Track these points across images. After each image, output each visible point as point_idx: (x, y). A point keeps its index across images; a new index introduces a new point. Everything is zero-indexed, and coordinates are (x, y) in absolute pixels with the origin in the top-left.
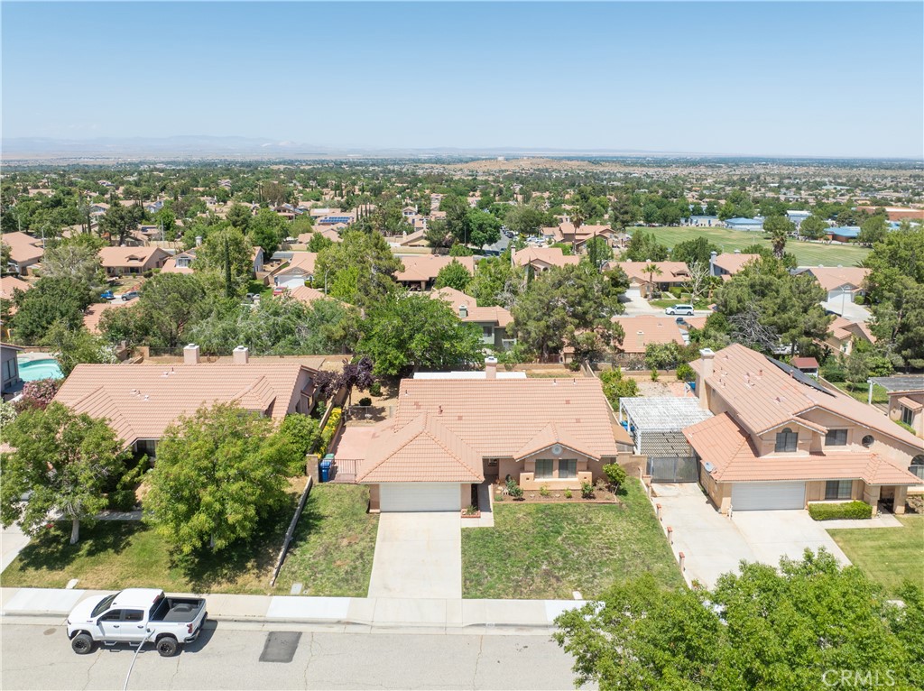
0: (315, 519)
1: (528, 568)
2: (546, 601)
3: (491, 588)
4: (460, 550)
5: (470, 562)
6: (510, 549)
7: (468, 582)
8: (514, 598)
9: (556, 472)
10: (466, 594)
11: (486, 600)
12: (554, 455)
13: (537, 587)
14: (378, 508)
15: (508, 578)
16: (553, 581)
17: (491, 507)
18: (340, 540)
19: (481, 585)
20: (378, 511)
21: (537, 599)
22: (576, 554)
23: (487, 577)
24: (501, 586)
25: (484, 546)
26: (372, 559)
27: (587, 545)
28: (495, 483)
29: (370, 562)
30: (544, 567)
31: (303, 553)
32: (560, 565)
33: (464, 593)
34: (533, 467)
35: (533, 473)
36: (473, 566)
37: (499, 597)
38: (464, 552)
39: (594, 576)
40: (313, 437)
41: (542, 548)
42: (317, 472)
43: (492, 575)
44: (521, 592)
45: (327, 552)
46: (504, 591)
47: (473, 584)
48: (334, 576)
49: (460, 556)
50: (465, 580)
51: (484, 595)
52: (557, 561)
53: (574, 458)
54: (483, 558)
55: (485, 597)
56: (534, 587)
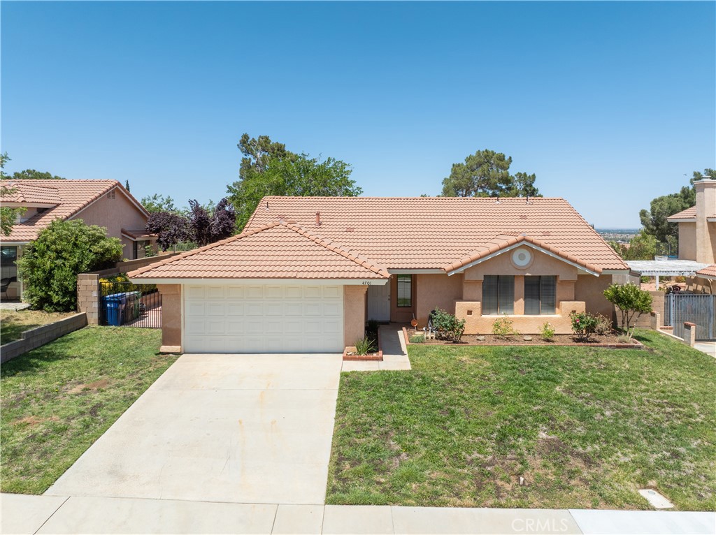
1: (504, 437)
2: (574, 512)
3: (409, 478)
4: (333, 405)
5: (354, 424)
7: (347, 465)
8: (479, 505)
9: (520, 304)
10: (339, 493)
11: (397, 509)
12: (518, 268)
13: (539, 478)
14: (178, 343)
15: (457, 457)
16: (577, 464)
17: (404, 348)
19: (383, 472)
20: (176, 348)
21: (545, 506)
22: (607, 414)
23: (398, 454)
24: (438, 475)
25: (391, 398)
26: (118, 416)
27: (626, 401)
28: (409, 325)
29: (110, 421)
30: (543, 435)
32: (581, 432)
33: (332, 490)
34: (479, 292)
35: (478, 304)
36: (363, 430)
37: (433, 500)
38: (342, 408)
40: (96, 248)
41: (526, 401)
42: (96, 305)
43: (410, 450)
44: (498, 488)
46: (448, 485)
47: (359, 468)
49: (334, 414)
50: (338, 460)
51: (392, 496)
53: (553, 274)
54: (388, 418)
55: (394, 502)
56: (528, 477)
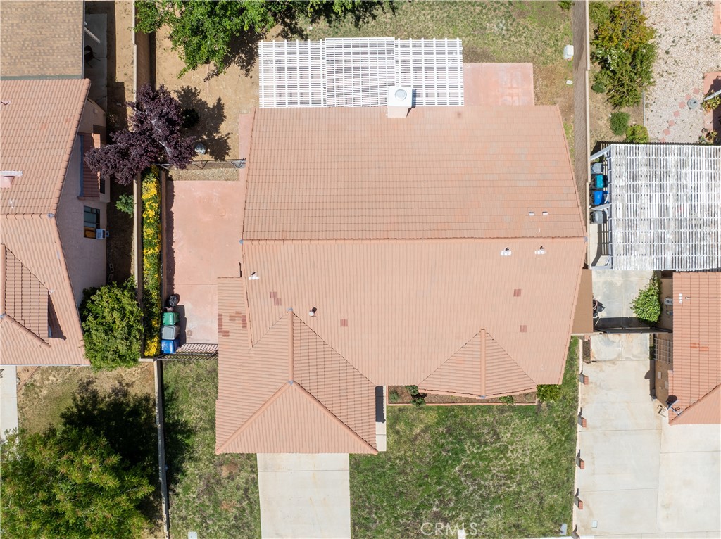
0: (182, 432)
1: (418, 509)
3: (379, 533)
6: (402, 485)
15: (397, 522)
18: (218, 468)
22: (471, 489)
23: (375, 522)
26: (258, 498)
27: (486, 476)
29: (257, 503)
30: (435, 509)
31: (187, 489)
32: (452, 504)
39: (483, 516)
41: (437, 483)
43: (381, 519)
45: (209, 489)
48: (225, 522)
52: (450, 500)
